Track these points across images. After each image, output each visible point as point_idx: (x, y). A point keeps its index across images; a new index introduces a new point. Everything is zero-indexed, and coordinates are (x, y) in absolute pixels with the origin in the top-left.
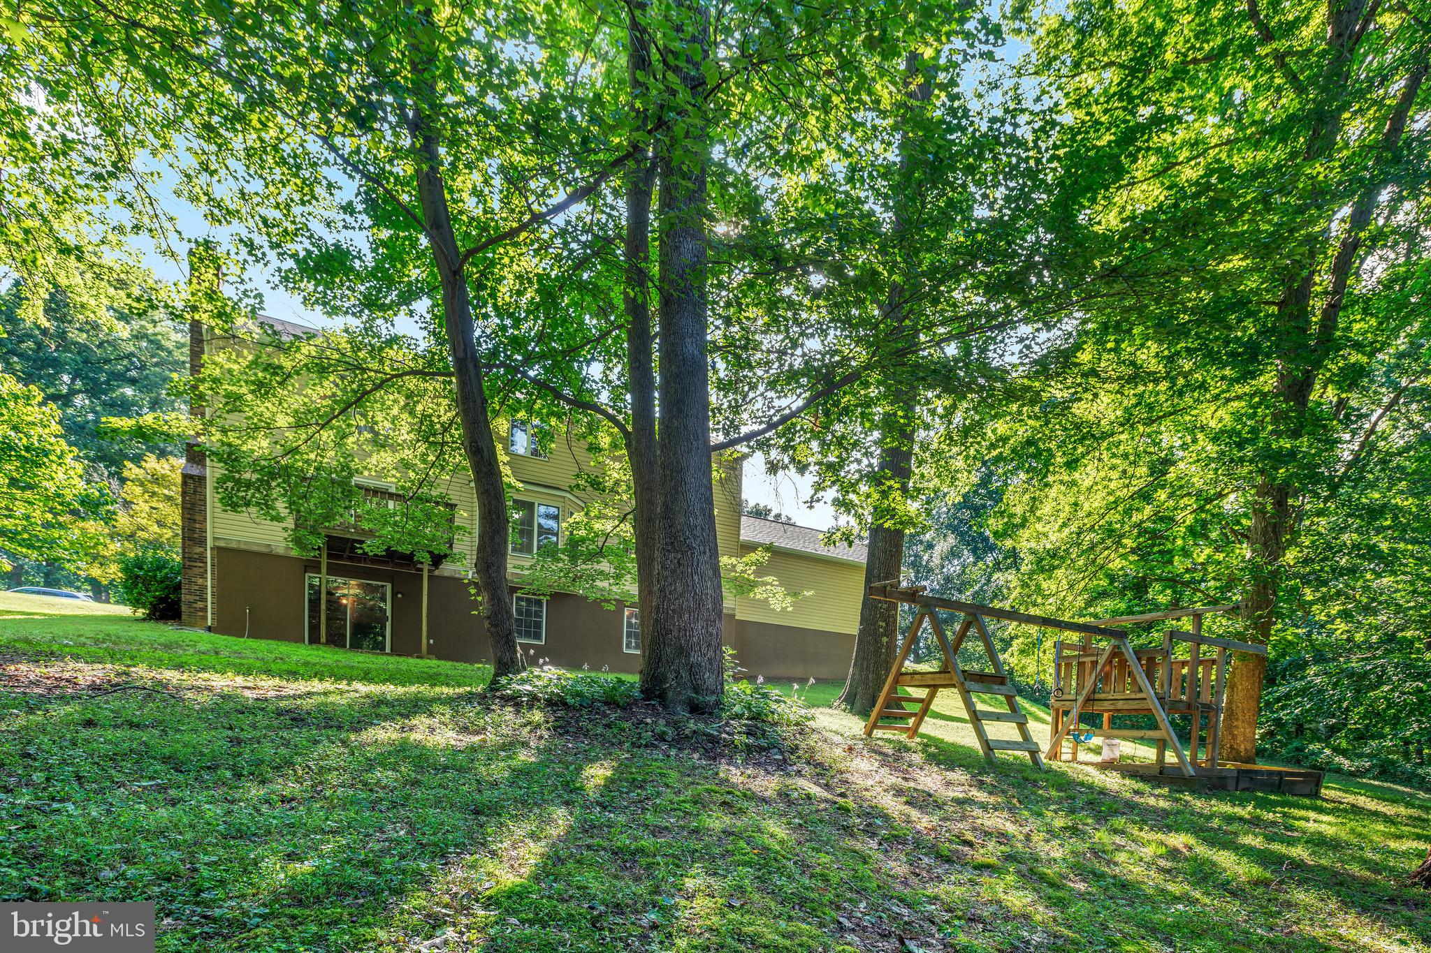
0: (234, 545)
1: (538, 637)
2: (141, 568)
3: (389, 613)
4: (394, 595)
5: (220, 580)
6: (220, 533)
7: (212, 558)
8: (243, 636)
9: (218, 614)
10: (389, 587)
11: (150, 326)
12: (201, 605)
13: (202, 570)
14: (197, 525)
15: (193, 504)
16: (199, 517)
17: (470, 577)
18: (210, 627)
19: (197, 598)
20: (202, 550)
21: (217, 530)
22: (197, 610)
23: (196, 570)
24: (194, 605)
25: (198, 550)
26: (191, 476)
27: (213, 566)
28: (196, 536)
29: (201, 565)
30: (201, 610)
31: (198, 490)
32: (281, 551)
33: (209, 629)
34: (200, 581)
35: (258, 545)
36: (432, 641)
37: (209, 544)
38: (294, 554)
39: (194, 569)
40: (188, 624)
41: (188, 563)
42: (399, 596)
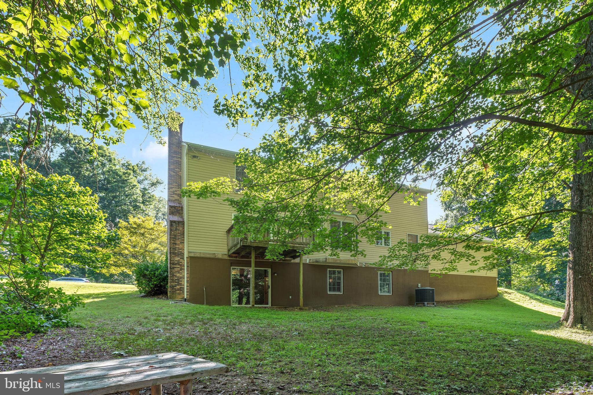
0: (198, 255)
1: (339, 290)
2: (147, 270)
3: (270, 284)
4: (273, 274)
5: (191, 273)
6: (193, 249)
7: (187, 263)
8: (203, 304)
9: (190, 292)
10: (269, 270)
11: (113, 167)
12: (178, 287)
13: (179, 269)
14: (177, 246)
15: (175, 236)
16: (178, 242)
17: (308, 262)
18: (186, 299)
19: (176, 284)
20: (179, 258)
21: (190, 248)
22: (176, 290)
23: (176, 269)
24: (175, 288)
25: (177, 259)
26: (175, 222)
27: (188, 266)
28: (176, 251)
29: (179, 266)
30: (178, 290)
31: (178, 228)
32: (220, 256)
33: (185, 300)
34: (178, 275)
35: (209, 254)
36: (291, 297)
37: (186, 255)
38: (226, 257)
39: (175, 269)
40: (172, 298)
41: (172, 266)
42: (276, 275)
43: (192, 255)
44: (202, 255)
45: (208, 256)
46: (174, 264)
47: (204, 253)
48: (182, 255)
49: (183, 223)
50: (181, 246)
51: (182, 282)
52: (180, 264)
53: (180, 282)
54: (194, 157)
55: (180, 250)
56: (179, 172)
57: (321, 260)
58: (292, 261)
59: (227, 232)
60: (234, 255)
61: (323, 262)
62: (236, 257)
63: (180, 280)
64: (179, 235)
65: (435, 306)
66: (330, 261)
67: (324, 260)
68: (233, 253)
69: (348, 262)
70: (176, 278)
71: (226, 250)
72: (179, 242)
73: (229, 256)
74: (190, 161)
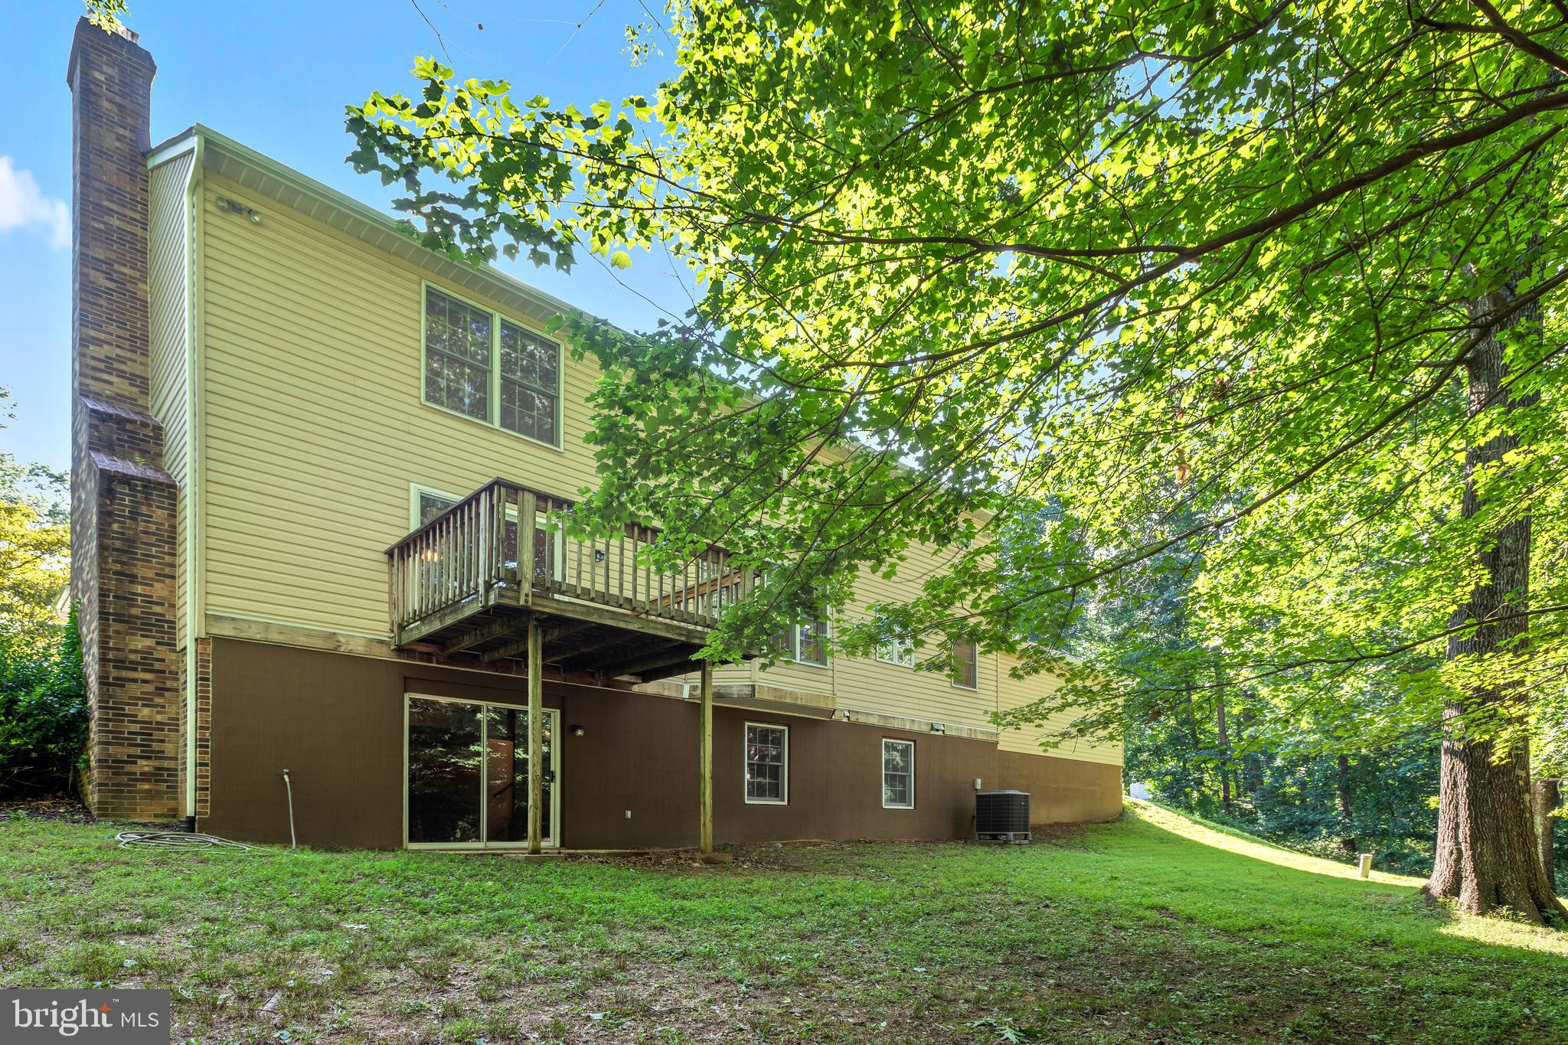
0: (256, 634)
3: (556, 767)
4: (567, 731)
6: (228, 606)
7: (201, 665)
9: (216, 788)
10: (555, 716)
12: (145, 766)
13: (150, 688)
14: (140, 589)
15: (131, 542)
16: (143, 571)
17: (686, 695)
18: (191, 821)
19: (138, 751)
20: (149, 642)
21: (212, 599)
22: (134, 778)
23: (135, 690)
24: (129, 768)
25: (140, 643)
26: (126, 480)
27: (202, 679)
28: (135, 611)
29: (148, 676)
30: (146, 777)
31: (144, 509)
32: (358, 648)
33: (190, 825)
34: (145, 713)
35: (309, 634)
36: (629, 814)
37: (190, 629)
38: (385, 654)
39: (129, 686)
40: (112, 812)
41: (114, 673)
42: (580, 733)
43: (226, 630)
44: (275, 637)
45: (302, 641)
46: (120, 664)
47: (282, 630)
48: (166, 629)
49: (170, 492)
50: (159, 590)
51: (169, 748)
52: (157, 665)
53: (156, 746)
54: (234, 208)
55: (157, 609)
56: (134, 281)
57: (735, 691)
58: (636, 689)
59: (390, 553)
60: (424, 648)
61: (740, 699)
62: (427, 656)
63: (156, 735)
64: (153, 539)
65: (1031, 842)
66: (766, 696)
67: (747, 691)
68: (423, 640)
69: (815, 704)
70: (136, 728)
71: (387, 626)
72: (151, 574)
73: (400, 650)
74: (210, 218)
